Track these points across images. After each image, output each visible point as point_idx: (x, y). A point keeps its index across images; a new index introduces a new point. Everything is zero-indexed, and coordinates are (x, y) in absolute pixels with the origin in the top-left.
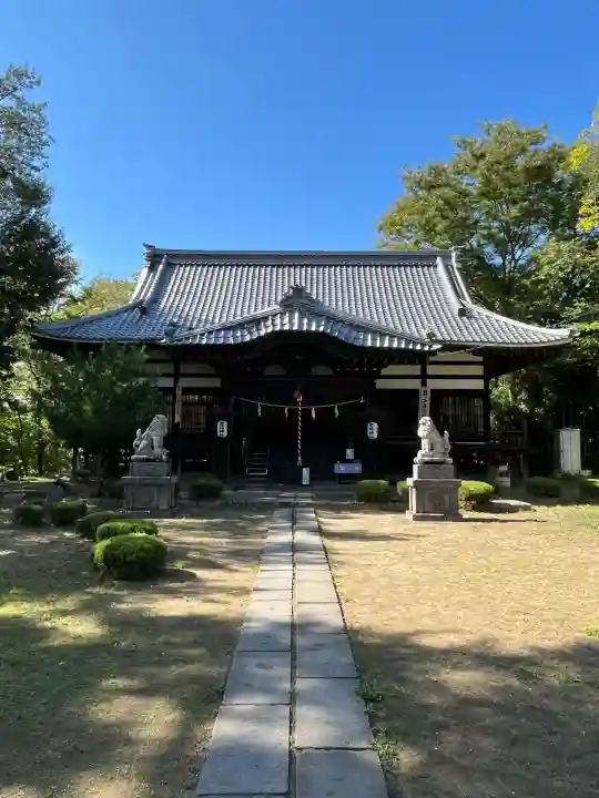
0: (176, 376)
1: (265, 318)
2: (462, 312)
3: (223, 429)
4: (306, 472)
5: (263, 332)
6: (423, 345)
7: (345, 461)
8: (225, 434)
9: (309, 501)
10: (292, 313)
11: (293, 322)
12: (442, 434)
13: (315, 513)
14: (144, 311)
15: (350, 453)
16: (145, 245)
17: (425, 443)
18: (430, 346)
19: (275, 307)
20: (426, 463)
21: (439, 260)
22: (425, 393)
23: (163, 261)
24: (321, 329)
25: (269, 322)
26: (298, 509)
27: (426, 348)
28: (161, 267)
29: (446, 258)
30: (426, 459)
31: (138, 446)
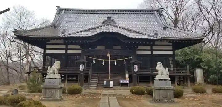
0: (66, 49)
2: (165, 28)
3: (82, 68)
4: (112, 83)
6: (154, 37)
7: (124, 78)
14: (55, 27)
15: (127, 76)
16: (57, 6)
21: (155, 12)
23: (63, 12)
30: (160, 78)
31: (49, 73)
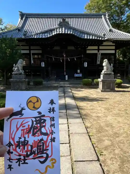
0: (30, 50)
1: (54, 30)
2: (110, 30)
3: (43, 65)
4: (67, 76)
5: (53, 34)
6: (102, 38)
7: (77, 73)
8: (44, 66)
9: (69, 85)
10: (62, 28)
11: (62, 31)
12: (111, 65)
13: (70, 89)
15: (79, 71)
16: (19, 12)
17: (105, 68)
18: (104, 38)
19: (57, 26)
20: (105, 74)
21: (103, 16)
22: (99, 54)
23: (25, 16)
24: (71, 33)
25: (55, 31)
26: (65, 88)
27: (103, 39)
28: (24, 18)
29: (105, 15)
30: (106, 73)
31: (14, 70)
